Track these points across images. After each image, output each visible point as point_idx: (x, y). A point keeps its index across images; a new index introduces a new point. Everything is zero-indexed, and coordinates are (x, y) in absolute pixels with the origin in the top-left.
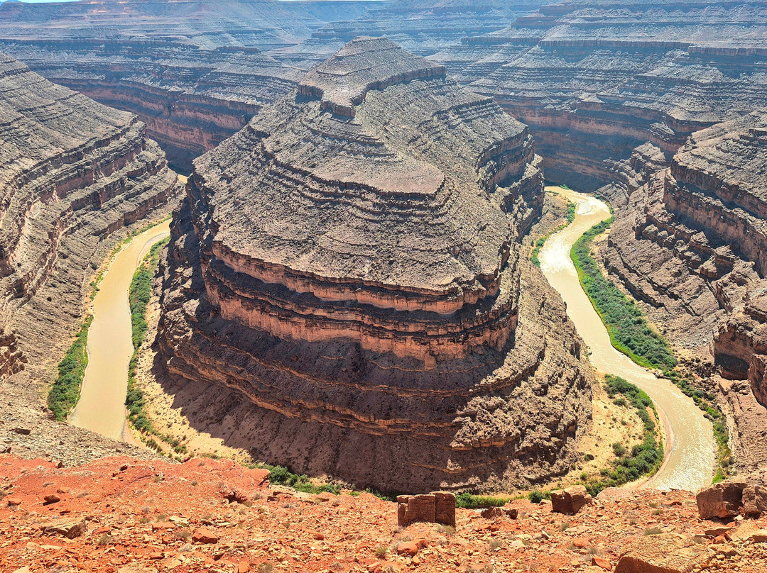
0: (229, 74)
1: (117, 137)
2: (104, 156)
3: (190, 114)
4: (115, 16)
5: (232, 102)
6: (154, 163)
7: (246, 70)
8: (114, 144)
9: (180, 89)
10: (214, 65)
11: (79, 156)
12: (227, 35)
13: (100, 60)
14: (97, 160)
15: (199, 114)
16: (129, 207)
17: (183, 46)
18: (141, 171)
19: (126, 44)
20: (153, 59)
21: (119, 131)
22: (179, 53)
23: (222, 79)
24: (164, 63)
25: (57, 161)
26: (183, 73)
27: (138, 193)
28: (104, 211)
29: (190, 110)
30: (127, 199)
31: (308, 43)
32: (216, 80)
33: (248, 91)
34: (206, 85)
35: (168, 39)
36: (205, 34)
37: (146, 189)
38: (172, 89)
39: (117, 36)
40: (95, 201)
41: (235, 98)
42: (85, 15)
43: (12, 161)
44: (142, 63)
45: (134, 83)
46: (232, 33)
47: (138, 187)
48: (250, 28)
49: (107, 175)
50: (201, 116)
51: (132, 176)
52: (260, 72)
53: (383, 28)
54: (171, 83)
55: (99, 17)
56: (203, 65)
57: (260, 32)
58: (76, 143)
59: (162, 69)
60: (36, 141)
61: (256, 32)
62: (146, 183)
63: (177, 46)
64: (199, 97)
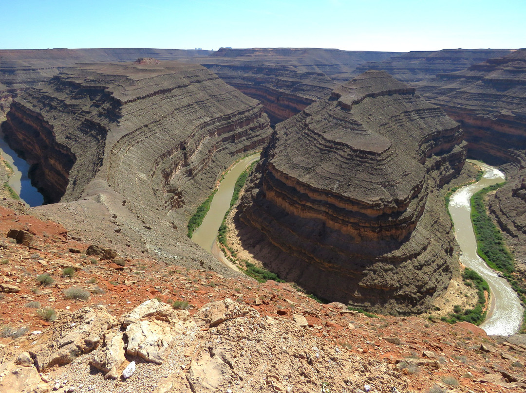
0: (308, 85)
1: (248, 111)
2: (240, 119)
3: (286, 103)
4: (265, 56)
5: (306, 99)
6: (263, 124)
7: (316, 84)
8: (247, 114)
9: (284, 91)
10: (302, 81)
11: (229, 118)
12: (314, 66)
13: (253, 75)
14: (237, 120)
15: (290, 103)
16: (247, 143)
17: (290, 71)
18: (256, 127)
19: (266, 68)
20: (276, 76)
21: (250, 108)
22: (288, 74)
23: (304, 88)
24: (280, 78)
25: (219, 119)
26: (287, 84)
27: (253, 137)
28: (236, 144)
29: (287, 101)
30: (247, 139)
31: (354, 72)
32: (301, 88)
33: (314, 93)
34: (296, 90)
35: (284, 67)
36: (304, 65)
37: (257, 136)
38: (281, 91)
39: (263, 65)
40: (233, 139)
41: (308, 97)
42: (252, 55)
43: (201, 118)
44: (271, 78)
45: (265, 87)
46: (317, 65)
47: (253, 134)
48: (326, 63)
49: (240, 128)
50: (291, 104)
51: (252, 129)
52: (322, 85)
53: (395, 66)
54: (280, 88)
55: (258, 56)
56: (297, 80)
57: (331, 66)
58: (230, 112)
59: (279, 81)
60: (213, 109)
61: (329, 66)
62: (257, 133)
63: (287, 70)
64: (292, 95)
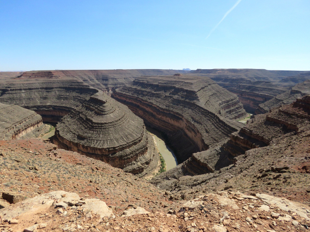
0: (260, 88)
1: (235, 99)
2: (233, 103)
4: (224, 73)
5: (261, 94)
6: (241, 106)
7: (265, 87)
8: (234, 101)
9: (245, 91)
10: (255, 85)
11: (228, 102)
12: (255, 78)
13: (223, 83)
14: (231, 103)
15: (250, 97)
16: (236, 115)
17: (246, 80)
18: (239, 108)
19: (230, 79)
20: (237, 83)
21: (235, 98)
22: (245, 82)
23: (258, 89)
24: (240, 84)
25: (225, 102)
26: (246, 87)
27: (238, 112)
28: (231, 115)
29: (248, 96)
30: (236, 113)
31: (280, 82)
32: (256, 89)
33: (266, 92)
34: (254, 90)
35: (242, 79)
36: (249, 78)
37: (240, 112)
38: (243, 90)
39: (228, 77)
40: (230, 112)
41: (262, 93)
42: (217, 72)
43: (218, 101)
44: (234, 84)
45: (231, 88)
46: (256, 78)
47: (238, 111)
49: (232, 107)
50: (251, 97)
51: (237, 108)
52: (270, 88)
54: (243, 89)
55: (220, 73)
56: (252, 85)
57: (264, 78)
58: (228, 99)
59: (240, 86)
60: (221, 98)
61: (262, 78)
62: (240, 110)
63: (244, 80)
64: (251, 93)
